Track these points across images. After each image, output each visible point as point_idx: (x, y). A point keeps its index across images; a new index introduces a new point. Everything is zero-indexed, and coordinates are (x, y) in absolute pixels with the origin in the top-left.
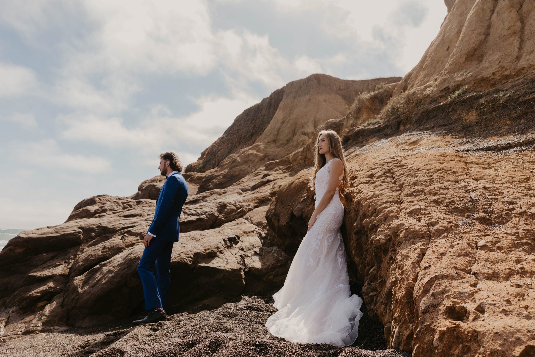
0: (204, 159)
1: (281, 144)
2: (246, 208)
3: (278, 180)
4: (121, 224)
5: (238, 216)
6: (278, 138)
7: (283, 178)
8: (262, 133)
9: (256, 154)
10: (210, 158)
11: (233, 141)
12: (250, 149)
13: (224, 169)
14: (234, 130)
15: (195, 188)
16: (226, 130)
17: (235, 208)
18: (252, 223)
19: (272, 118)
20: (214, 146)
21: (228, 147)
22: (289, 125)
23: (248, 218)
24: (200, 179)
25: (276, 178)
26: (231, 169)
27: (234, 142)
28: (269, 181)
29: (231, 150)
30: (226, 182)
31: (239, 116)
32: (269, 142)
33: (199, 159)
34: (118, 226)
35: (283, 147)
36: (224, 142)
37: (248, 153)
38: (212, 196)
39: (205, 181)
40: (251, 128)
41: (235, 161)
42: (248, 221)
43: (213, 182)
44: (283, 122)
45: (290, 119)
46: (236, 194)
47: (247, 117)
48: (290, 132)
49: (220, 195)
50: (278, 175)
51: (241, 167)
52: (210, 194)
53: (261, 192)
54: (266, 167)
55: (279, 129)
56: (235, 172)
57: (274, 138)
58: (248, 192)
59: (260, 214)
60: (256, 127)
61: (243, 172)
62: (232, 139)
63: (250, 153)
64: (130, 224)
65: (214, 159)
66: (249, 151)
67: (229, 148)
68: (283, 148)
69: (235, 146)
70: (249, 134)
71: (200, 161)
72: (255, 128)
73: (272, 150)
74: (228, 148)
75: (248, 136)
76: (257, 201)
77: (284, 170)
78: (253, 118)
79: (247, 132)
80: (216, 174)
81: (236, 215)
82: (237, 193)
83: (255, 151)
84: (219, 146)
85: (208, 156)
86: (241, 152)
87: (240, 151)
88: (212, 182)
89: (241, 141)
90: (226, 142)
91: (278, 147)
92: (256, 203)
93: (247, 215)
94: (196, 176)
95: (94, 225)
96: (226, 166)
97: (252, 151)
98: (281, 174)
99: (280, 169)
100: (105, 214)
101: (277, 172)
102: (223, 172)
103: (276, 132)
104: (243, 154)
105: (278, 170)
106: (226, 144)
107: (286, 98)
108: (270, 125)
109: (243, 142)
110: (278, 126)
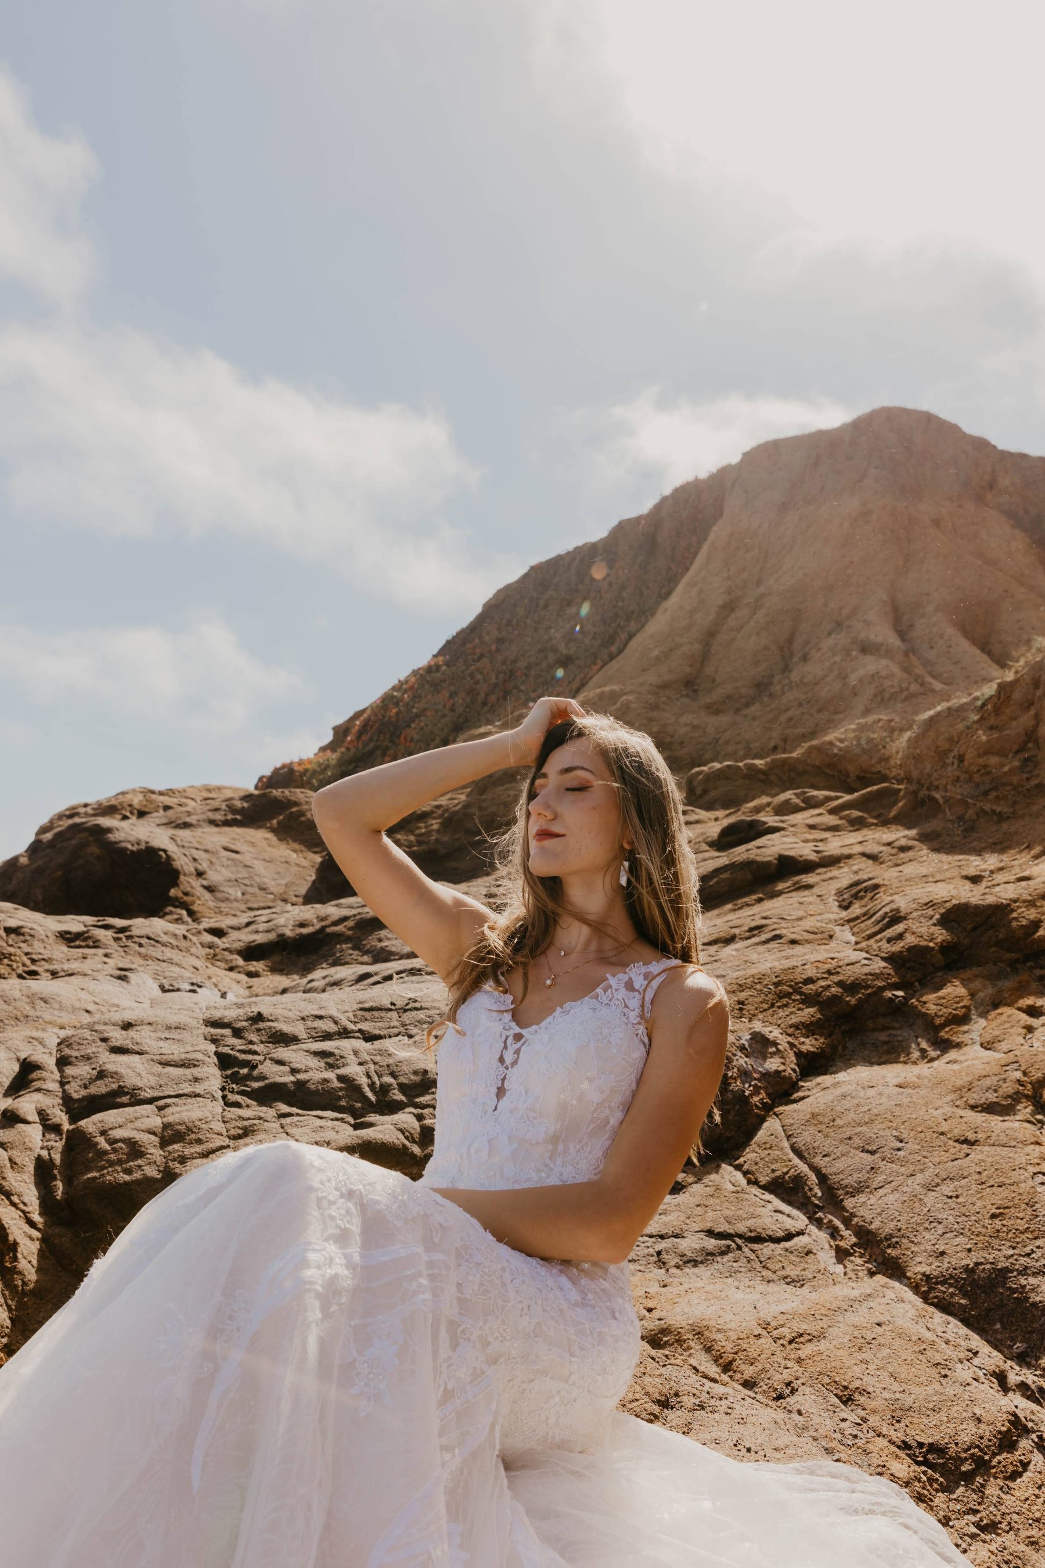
0: (348, 749)
1: (728, 698)
6: (709, 670)
8: (620, 652)
11: (476, 683)
14: (482, 642)
20: (393, 697)
21: (454, 705)
27: (482, 689)
31: (509, 587)
32: (663, 686)
33: (326, 747)
36: (435, 686)
44: (730, 607)
47: (543, 594)
48: (767, 648)
55: (711, 635)
57: (687, 670)
62: (472, 675)
67: (460, 710)
68: (742, 718)
69: (484, 704)
71: (329, 753)
73: (690, 719)
74: (452, 710)
75: (544, 664)
84: (414, 698)
85: (365, 738)
90: (445, 685)
91: (713, 710)
103: (697, 646)
106: (447, 694)
107: (741, 509)
108: (664, 617)
109: (522, 688)
110: (704, 620)
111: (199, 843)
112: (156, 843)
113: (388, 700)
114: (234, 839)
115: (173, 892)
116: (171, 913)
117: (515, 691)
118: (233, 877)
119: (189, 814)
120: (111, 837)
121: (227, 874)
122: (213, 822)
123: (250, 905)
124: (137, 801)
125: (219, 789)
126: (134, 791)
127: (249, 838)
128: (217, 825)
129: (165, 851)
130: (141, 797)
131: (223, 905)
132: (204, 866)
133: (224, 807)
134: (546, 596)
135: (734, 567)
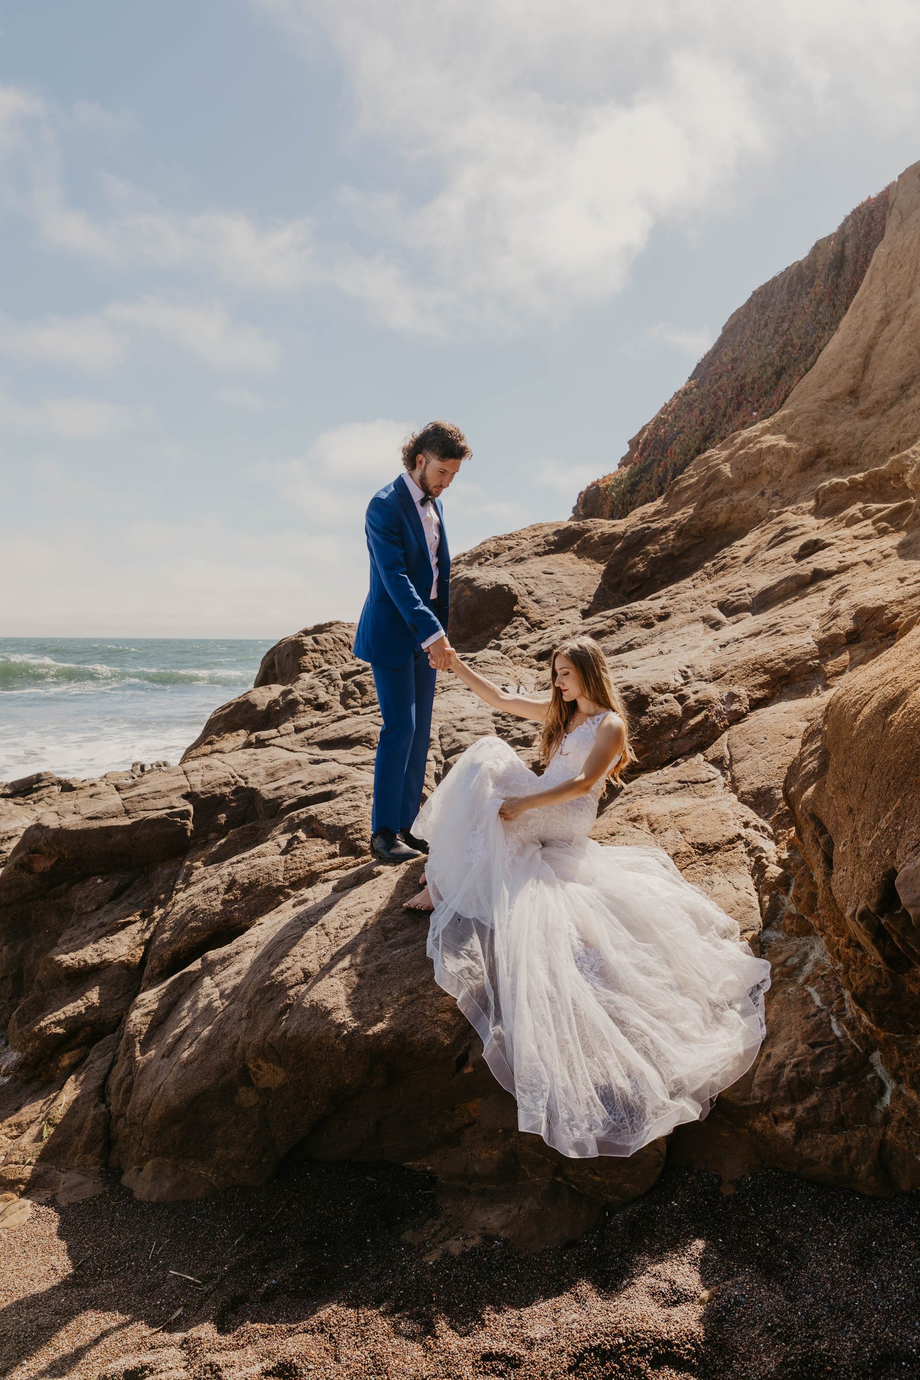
0: (635, 464)
1: (877, 402)
2: (719, 713)
3: (858, 569)
4: (300, 785)
5: (688, 744)
6: (867, 379)
7: (875, 563)
8: (813, 364)
9: (784, 448)
10: (650, 459)
11: (718, 399)
12: (765, 431)
13: (685, 504)
14: (721, 363)
15: (595, 572)
16: (699, 365)
17: (678, 709)
18: (735, 790)
19: (847, 309)
20: (662, 419)
21: (703, 420)
22: (906, 328)
23: (723, 758)
24: (609, 540)
25: (851, 558)
26: (702, 505)
27: (722, 404)
28: (819, 575)
29: (712, 431)
30: (689, 549)
31: (738, 311)
32: (833, 399)
33: (625, 462)
34: (290, 790)
35: (885, 411)
36: (690, 405)
37: (758, 446)
38: (622, 629)
39: (623, 549)
40: (774, 351)
41: (715, 477)
42: (724, 774)
43: (647, 553)
44: (885, 321)
45: (910, 307)
46: (701, 626)
47: (763, 314)
48: (910, 354)
49: (649, 625)
50: (857, 543)
51: (736, 497)
52: (615, 623)
53: (785, 630)
54: (817, 500)
55: (871, 347)
56: (716, 515)
57: (851, 381)
58: (741, 615)
59: (770, 750)
60: (793, 346)
61: (741, 516)
62: (715, 393)
63: (764, 446)
64: (324, 784)
65: (663, 463)
66: (762, 439)
67: (707, 424)
68: (885, 419)
69: (724, 416)
70: (770, 370)
71: (623, 468)
72: (790, 348)
73: (845, 426)
74: (702, 424)
75: (765, 377)
76: (766, 677)
77: (880, 520)
78: (783, 314)
79: (763, 365)
80: (654, 526)
81: (680, 742)
82: (705, 620)
83: (784, 436)
84: (676, 417)
85: (645, 454)
86: (739, 440)
87: (734, 438)
88: (643, 554)
89: (743, 397)
90: (696, 404)
91: (865, 415)
92: (761, 686)
93: (719, 747)
94: (600, 530)
95: (227, 784)
96: (689, 493)
97: (773, 437)
98: (868, 537)
99: (867, 515)
100: (273, 732)
101: (856, 529)
102: (678, 516)
103: (859, 360)
104: (741, 452)
105: (859, 520)
106: (698, 412)
107: (898, 229)
108: (837, 338)
109: (750, 399)
110: (865, 336)
111: (528, 573)
112: (501, 582)
113: (658, 422)
114: (550, 564)
115: (515, 608)
116: (516, 621)
117: (745, 402)
118: (550, 591)
119: (523, 551)
120: (476, 583)
121: (547, 589)
122: (537, 554)
123: (562, 607)
124: (492, 546)
125: (541, 527)
126: (490, 540)
127: (560, 561)
128: (540, 556)
129: (507, 585)
130: (494, 544)
131: (545, 610)
132: (532, 588)
133: (543, 543)
134: (766, 317)
135: (890, 284)
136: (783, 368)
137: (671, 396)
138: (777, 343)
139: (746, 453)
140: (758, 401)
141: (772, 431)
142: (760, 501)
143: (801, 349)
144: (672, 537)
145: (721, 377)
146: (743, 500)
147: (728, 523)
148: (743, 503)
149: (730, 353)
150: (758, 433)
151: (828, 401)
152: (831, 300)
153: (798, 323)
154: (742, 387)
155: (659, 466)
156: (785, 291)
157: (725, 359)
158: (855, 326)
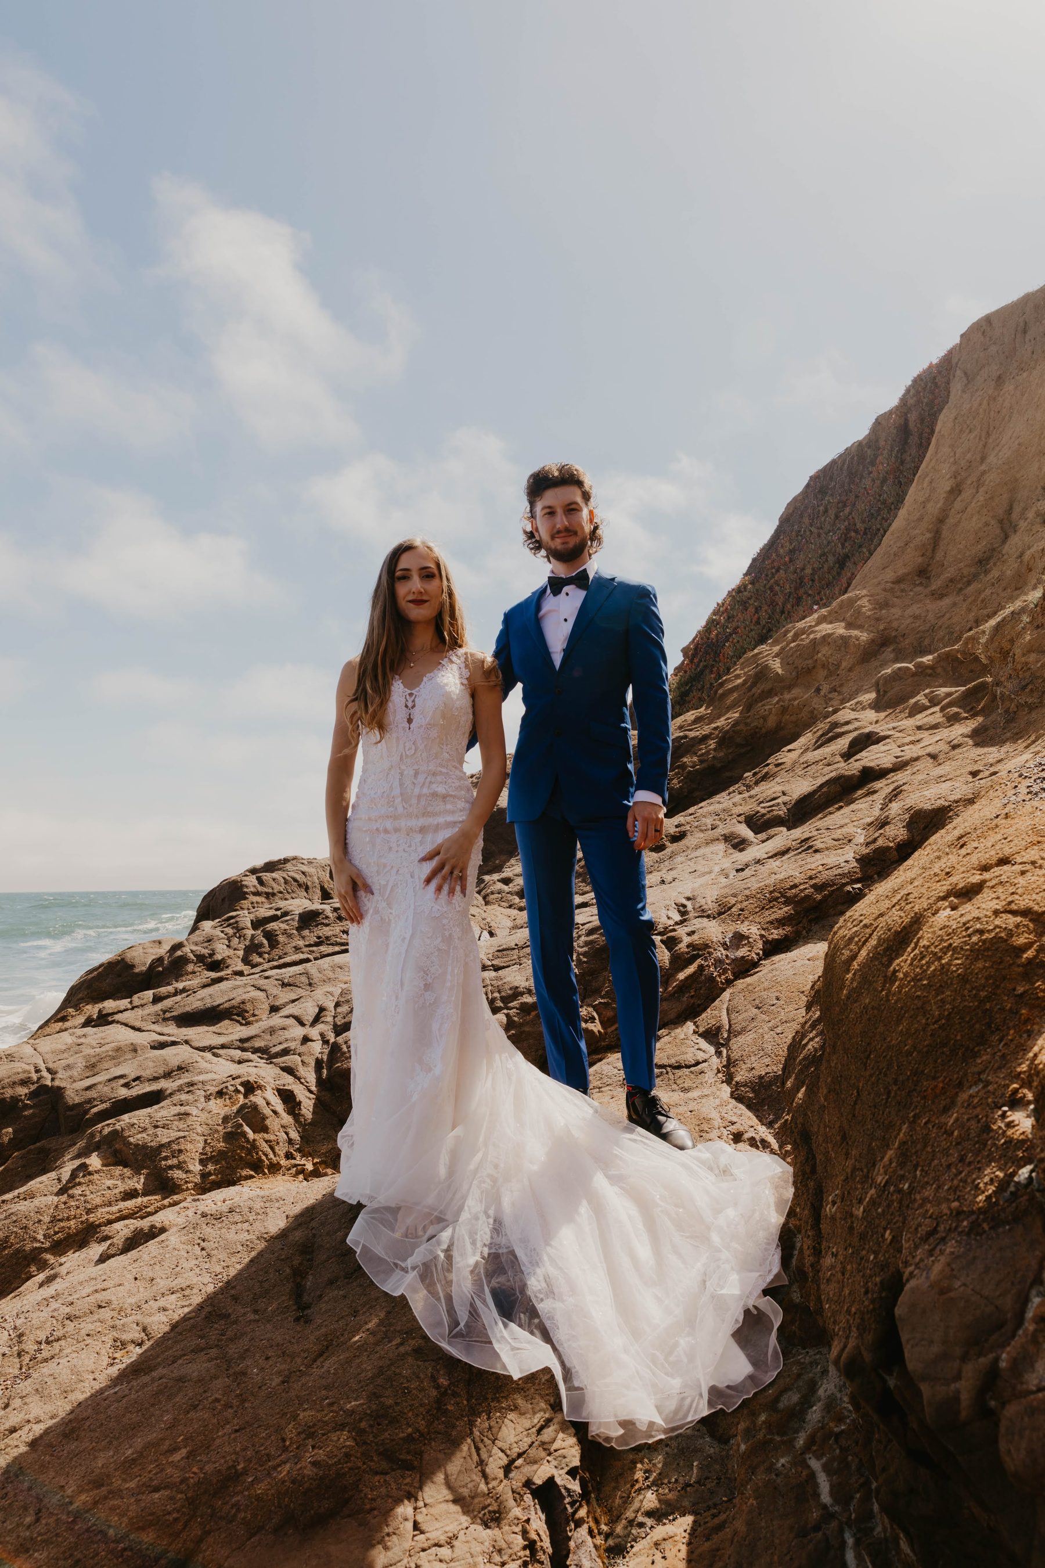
0: (685, 672)
1: (952, 581)
2: (718, 962)
3: (919, 765)
6: (938, 557)
7: (942, 756)
8: (877, 548)
9: (842, 637)
10: (702, 665)
11: (776, 594)
12: (822, 620)
13: (729, 708)
14: (777, 555)
16: (754, 560)
19: (912, 481)
20: (714, 620)
21: (759, 618)
22: (980, 497)
23: (719, 1030)
25: (911, 752)
26: (749, 708)
27: (780, 600)
28: (871, 776)
29: (770, 630)
31: (796, 498)
32: (899, 581)
35: (960, 590)
36: (744, 604)
37: (812, 636)
40: (835, 538)
41: (762, 673)
43: (684, 767)
44: (956, 491)
46: (721, 847)
47: (823, 499)
48: (988, 524)
50: (919, 735)
51: (787, 696)
54: (878, 691)
55: (941, 520)
56: (765, 718)
57: (920, 560)
58: (772, 831)
60: (856, 531)
61: (793, 718)
62: (771, 589)
63: (819, 636)
66: (817, 628)
67: (763, 622)
68: (961, 598)
69: (782, 612)
70: (831, 559)
72: (853, 534)
73: (914, 609)
74: (758, 623)
75: (826, 567)
76: (787, 909)
77: (952, 703)
78: (844, 498)
79: (824, 554)
80: (695, 733)
82: (727, 839)
83: (842, 624)
84: (729, 618)
85: (696, 660)
86: (792, 633)
87: (787, 632)
88: (679, 767)
89: (802, 591)
90: (751, 601)
91: (938, 595)
96: (735, 695)
97: (830, 626)
98: (935, 727)
99: (934, 701)
101: (921, 719)
102: (721, 722)
103: (928, 535)
104: (792, 645)
105: (924, 708)
106: (753, 610)
107: (964, 391)
108: (902, 513)
109: (810, 592)
110: (934, 508)
113: (711, 624)
117: (804, 596)
134: (825, 502)
135: (959, 451)
136: (847, 557)
137: (724, 594)
138: (839, 529)
139: (798, 645)
140: (819, 593)
141: (829, 619)
142: (815, 700)
143: (865, 533)
144: (712, 747)
145: (778, 571)
146: (795, 699)
147: (779, 728)
148: (796, 702)
149: (788, 544)
150: (813, 624)
151: (893, 583)
152: (896, 478)
153: (861, 506)
154: (801, 579)
155: (711, 672)
156: (845, 473)
157: (782, 551)
158: (921, 499)
